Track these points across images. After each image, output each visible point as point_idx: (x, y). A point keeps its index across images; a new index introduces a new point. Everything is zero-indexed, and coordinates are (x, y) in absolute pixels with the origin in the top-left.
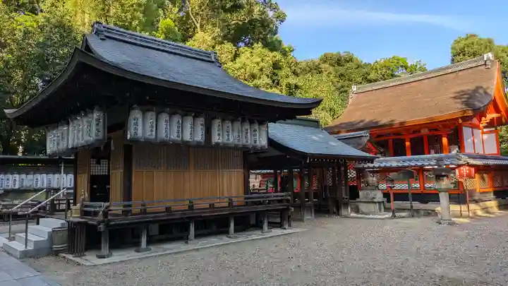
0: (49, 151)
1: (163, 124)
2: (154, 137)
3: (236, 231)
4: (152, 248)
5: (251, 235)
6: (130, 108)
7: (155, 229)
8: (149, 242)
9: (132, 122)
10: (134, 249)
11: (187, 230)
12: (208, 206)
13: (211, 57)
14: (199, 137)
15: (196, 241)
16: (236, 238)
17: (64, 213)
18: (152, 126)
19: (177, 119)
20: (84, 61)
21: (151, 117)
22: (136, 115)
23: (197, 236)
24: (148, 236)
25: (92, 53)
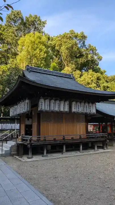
0: (10, 115)
1: (52, 105)
2: (49, 109)
3: (83, 149)
4: (49, 155)
5: (89, 152)
6: (39, 98)
7: (49, 147)
8: (47, 153)
9: (40, 103)
10: (42, 155)
11: (63, 148)
12: (71, 138)
13: (71, 76)
14: (67, 109)
15: (66, 153)
16: (83, 152)
17: (16, 139)
18: (48, 105)
19: (58, 102)
20: (22, 80)
21: (47, 101)
22: (42, 101)
23: (67, 151)
24: (46, 150)
25: (25, 77)
